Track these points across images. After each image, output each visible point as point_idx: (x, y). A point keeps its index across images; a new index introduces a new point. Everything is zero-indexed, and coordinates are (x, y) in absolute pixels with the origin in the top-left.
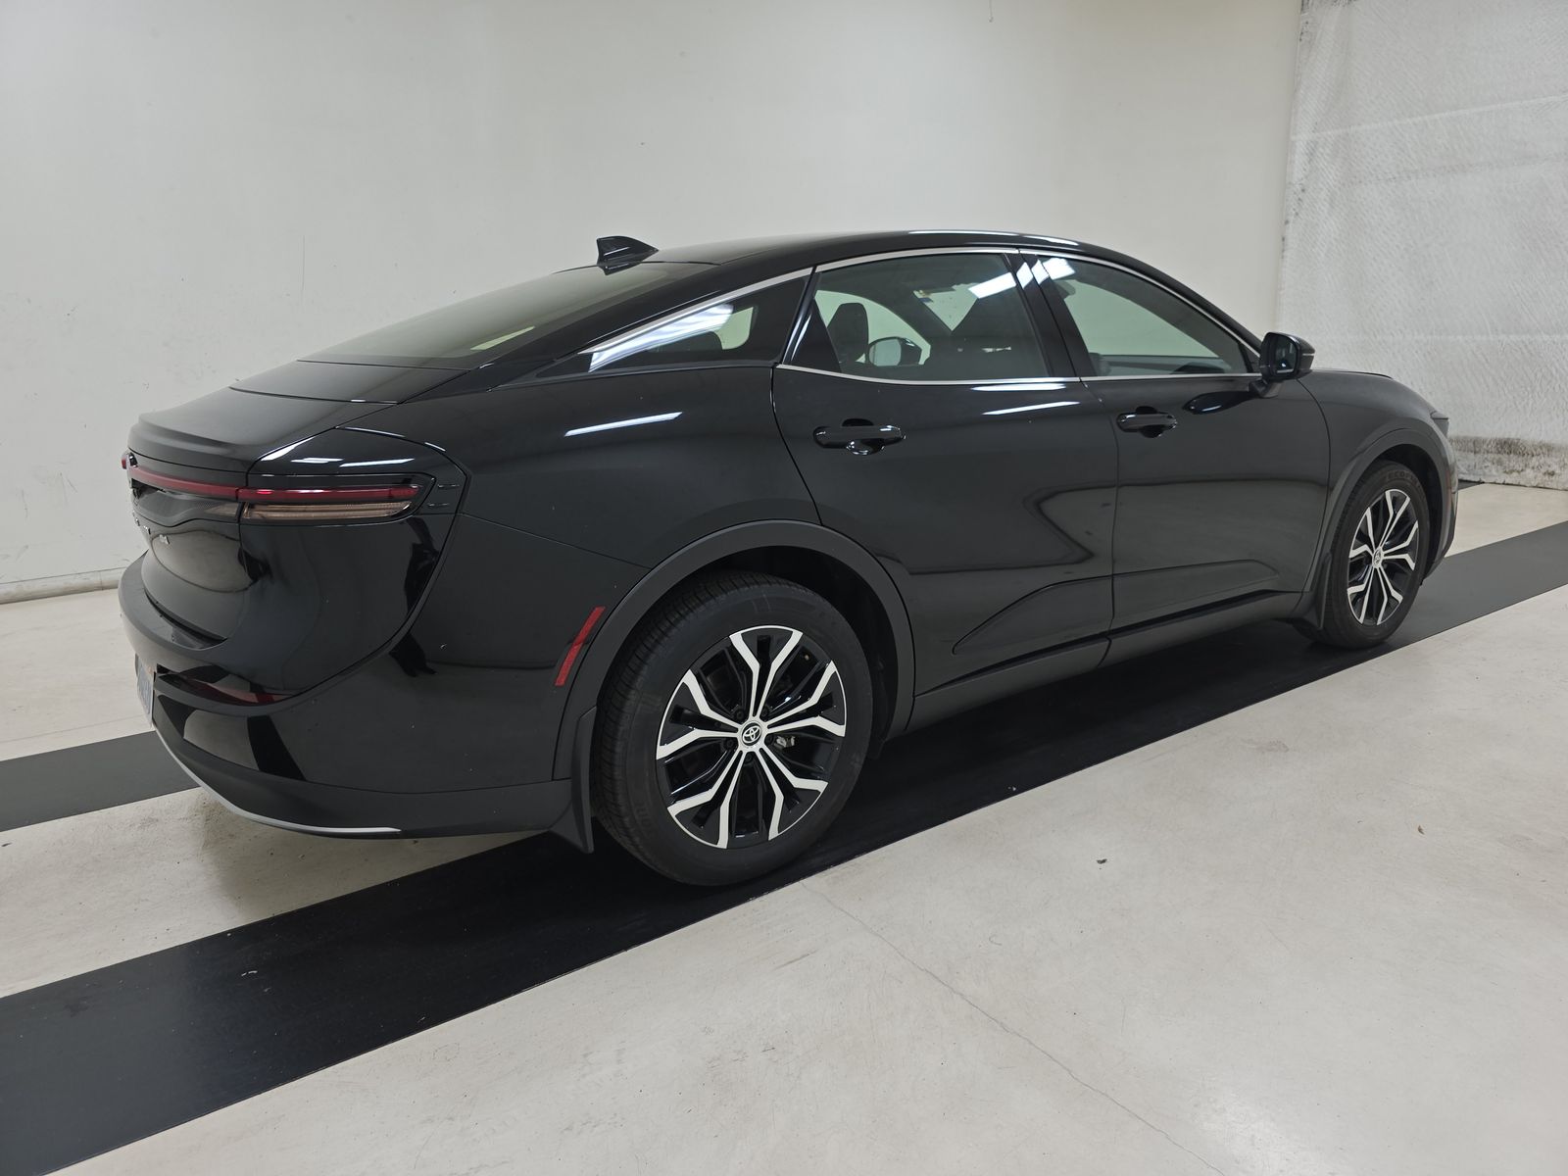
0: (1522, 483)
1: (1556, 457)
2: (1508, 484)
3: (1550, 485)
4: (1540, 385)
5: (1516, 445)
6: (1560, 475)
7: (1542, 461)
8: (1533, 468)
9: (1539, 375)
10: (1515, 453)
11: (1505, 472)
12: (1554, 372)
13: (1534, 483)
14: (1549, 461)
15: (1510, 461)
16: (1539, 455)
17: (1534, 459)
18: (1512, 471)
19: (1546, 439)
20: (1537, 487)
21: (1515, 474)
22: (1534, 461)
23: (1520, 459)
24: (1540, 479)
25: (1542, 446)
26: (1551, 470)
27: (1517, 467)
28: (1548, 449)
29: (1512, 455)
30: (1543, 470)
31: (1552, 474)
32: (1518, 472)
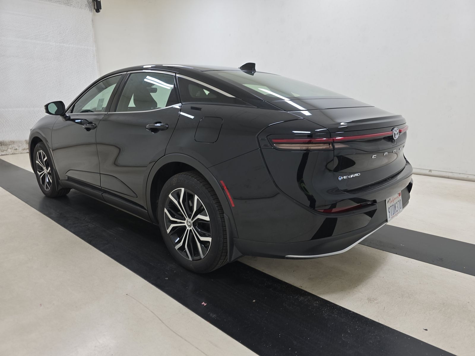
0: (8, 154)
1: (16, 144)
2: (3, 155)
3: (16, 153)
4: (6, 124)
5: (3, 143)
6: (19, 149)
7: (13, 146)
8: (10, 149)
9: (4, 121)
10: (3, 145)
11: (2, 151)
12: (9, 120)
13: (11, 153)
14: (14, 146)
15: (2, 148)
16: (11, 144)
17: (10, 146)
18: (4, 151)
19: (12, 140)
20: (13, 154)
21: (5, 152)
22: (10, 147)
23: (6, 146)
24: (13, 151)
25: (11, 142)
26: (16, 148)
27: (5, 149)
28: (13, 142)
29: (3, 146)
30: (14, 149)
31: (16, 149)
32: (6, 151)
